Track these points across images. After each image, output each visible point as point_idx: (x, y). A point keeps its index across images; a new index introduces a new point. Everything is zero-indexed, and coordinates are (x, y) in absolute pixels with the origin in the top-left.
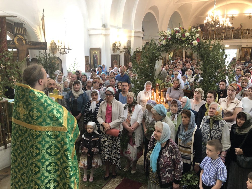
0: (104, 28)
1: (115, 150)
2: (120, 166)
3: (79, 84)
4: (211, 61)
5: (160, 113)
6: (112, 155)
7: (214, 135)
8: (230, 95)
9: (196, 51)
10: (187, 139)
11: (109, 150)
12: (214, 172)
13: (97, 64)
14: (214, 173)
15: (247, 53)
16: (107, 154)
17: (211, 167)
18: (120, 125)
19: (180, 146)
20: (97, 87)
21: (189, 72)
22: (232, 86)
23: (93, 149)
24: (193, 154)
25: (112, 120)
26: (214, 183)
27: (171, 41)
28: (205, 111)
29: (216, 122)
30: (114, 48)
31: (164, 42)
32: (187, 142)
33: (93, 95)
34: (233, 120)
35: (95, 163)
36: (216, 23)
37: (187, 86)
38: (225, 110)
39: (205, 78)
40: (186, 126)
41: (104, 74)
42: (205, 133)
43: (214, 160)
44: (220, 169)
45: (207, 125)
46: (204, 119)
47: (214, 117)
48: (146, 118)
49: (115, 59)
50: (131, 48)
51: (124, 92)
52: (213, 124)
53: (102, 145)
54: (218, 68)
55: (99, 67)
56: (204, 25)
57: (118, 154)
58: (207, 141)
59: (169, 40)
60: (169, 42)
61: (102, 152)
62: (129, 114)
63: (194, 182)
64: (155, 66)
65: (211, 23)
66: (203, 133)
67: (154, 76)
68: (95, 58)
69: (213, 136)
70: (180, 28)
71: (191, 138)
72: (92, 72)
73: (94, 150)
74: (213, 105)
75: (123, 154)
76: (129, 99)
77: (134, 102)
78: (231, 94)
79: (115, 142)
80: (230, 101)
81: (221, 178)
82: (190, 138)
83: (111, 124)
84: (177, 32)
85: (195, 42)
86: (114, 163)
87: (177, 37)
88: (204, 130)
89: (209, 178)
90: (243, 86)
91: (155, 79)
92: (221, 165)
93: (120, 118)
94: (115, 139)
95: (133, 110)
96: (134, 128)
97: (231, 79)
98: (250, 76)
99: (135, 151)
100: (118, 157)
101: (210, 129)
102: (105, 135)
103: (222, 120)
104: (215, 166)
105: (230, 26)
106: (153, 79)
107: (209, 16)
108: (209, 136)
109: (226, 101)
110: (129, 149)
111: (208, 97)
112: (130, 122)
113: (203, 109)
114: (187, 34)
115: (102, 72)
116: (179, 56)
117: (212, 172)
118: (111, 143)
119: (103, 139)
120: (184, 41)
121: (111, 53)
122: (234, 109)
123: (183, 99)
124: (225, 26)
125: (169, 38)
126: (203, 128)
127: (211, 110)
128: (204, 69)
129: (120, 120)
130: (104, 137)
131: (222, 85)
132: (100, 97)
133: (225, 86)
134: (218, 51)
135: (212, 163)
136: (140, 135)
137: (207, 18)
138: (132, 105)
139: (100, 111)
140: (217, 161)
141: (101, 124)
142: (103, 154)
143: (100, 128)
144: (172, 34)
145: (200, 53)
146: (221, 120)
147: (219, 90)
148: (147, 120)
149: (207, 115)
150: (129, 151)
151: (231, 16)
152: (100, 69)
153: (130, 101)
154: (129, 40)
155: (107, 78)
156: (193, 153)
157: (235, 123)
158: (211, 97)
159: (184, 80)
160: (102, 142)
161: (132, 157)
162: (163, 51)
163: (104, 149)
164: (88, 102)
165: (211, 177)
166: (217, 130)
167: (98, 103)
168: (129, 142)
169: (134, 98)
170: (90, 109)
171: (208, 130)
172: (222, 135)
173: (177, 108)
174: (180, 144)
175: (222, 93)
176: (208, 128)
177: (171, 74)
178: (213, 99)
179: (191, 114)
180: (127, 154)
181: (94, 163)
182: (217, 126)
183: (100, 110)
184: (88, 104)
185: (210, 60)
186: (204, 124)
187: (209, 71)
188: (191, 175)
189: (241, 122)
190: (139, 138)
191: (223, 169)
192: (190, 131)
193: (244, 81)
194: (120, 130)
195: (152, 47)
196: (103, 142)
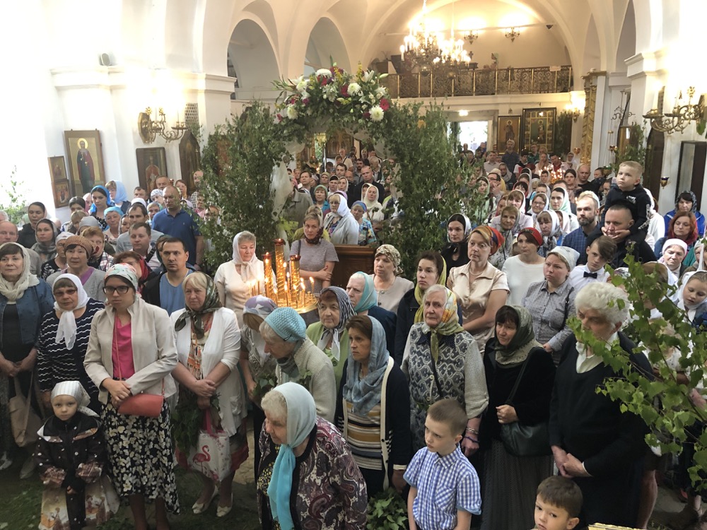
0: (106, 68)
1: (155, 456)
2: (174, 503)
3: (19, 255)
4: (421, 163)
5: (284, 336)
6: (145, 474)
7: (445, 378)
8: (474, 256)
9: (381, 135)
10: (366, 401)
11: (136, 461)
12: (447, 491)
13: (93, 179)
14: (449, 494)
15: (512, 131)
16: (130, 474)
17: (438, 477)
18: (163, 379)
19: (350, 421)
20: (78, 260)
21: (370, 192)
22: (479, 232)
23: (81, 469)
24: (387, 441)
25: (135, 370)
26: (449, 521)
27: (309, 108)
28: (415, 310)
29: (447, 340)
30: (146, 128)
31: (290, 111)
32: (366, 408)
33: (62, 293)
34: (488, 325)
35: (93, 508)
36: (430, 52)
37: (368, 233)
38: (465, 300)
39: (411, 211)
40: (363, 364)
41: (114, 213)
42: (420, 373)
43: (446, 457)
44: (464, 482)
45: (423, 351)
46: (414, 332)
47: (440, 326)
48: (248, 349)
49: (149, 162)
50: (198, 125)
51: (174, 274)
52: (440, 346)
53: (112, 450)
54: (441, 181)
55: (95, 190)
56: (400, 56)
57: (165, 469)
58: (428, 394)
59: (303, 105)
60: (304, 111)
61: (116, 471)
62: (194, 341)
63: (396, 521)
64: (270, 182)
65: (419, 53)
66: (415, 373)
67: (271, 210)
68: (84, 161)
69: (442, 381)
70: (332, 70)
71: (377, 397)
72: (73, 206)
73: (86, 470)
74: (433, 293)
75: (188, 464)
76: (193, 295)
77: (209, 302)
78: (477, 254)
79: (151, 435)
80: (478, 273)
81: (470, 504)
82: (375, 397)
83: (133, 382)
84: (324, 80)
85: (377, 111)
86: (154, 497)
87: (325, 96)
88: (416, 364)
89: (435, 512)
90: (506, 227)
91: (276, 218)
92: (464, 467)
93: (160, 357)
94: (152, 424)
95: (208, 328)
96: (214, 383)
97: (476, 209)
98: (521, 197)
99: (223, 450)
100: (166, 478)
101: (433, 362)
102: (115, 416)
103: (461, 332)
104: (448, 472)
105: (468, 60)
106: (270, 219)
107: (413, 34)
108: (432, 382)
109: (467, 274)
110: (203, 449)
111: (421, 270)
112: (199, 365)
113: (409, 303)
114: (354, 87)
115: (109, 206)
116: (343, 146)
117: (442, 492)
118: (140, 439)
119: (110, 429)
120: (347, 107)
121: (136, 143)
122: (488, 295)
123: (353, 280)
124: (455, 61)
125: (303, 98)
126: (414, 359)
127: (431, 309)
128: (406, 187)
129: (161, 364)
130: (113, 424)
131: (454, 231)
132: (86, 295)
133: (462, 232)
134: (437, 136)
135: (439, 467)
136: (234, 399)
137: (406, 40)
138: (204, 312)
139: (92, 342)
140: (454, 458)
141: (98, 384)
142: (118, 476)
143: (99, 396)
144: (311, 88)
145: (391, 141)
146: (457, 333)
147: (448, 244)
148: (252, 355)
149: (419, 320)
150: (205, 452)
151: (468, 34)
152: (100, 198)
153: (196, 300)
154: (193, 102)
155: (125, 224)
156: (387, 439)
157: (493, 336)
158: (428, 270)
159: (358, 217)
160: (110, 439)
161: (216, 470)
162: (289, 138)
163: (117, 460)
164: (49, 317)
165: (442, 507)
166: (451, 362)
167: (83, 317)
168: (201, 425)
169: (207, 289)
170: (58, 340)
171: (427, 364)
172: (466, 373)
173: (338, 311)
174: (351, 418)
175: (456, 252)
176: (426, 359)
177: (320, 200)
178: (434, 275)
179: (374, 327)
180: (199, 464)
181: (91, 509)
182: (449, 351)
183: (95, 339)
184: (49, 323)
185: (420, 161)
186: (415, 349)
187: (418, 192)
188: (386, 504)
189: (506, 334)
190: (232, 409)
191: (470, 478)
192: (373, 376)
193: (507, 213)
194: (167, 395)
195: (256, 127)
196: (113, 440)
